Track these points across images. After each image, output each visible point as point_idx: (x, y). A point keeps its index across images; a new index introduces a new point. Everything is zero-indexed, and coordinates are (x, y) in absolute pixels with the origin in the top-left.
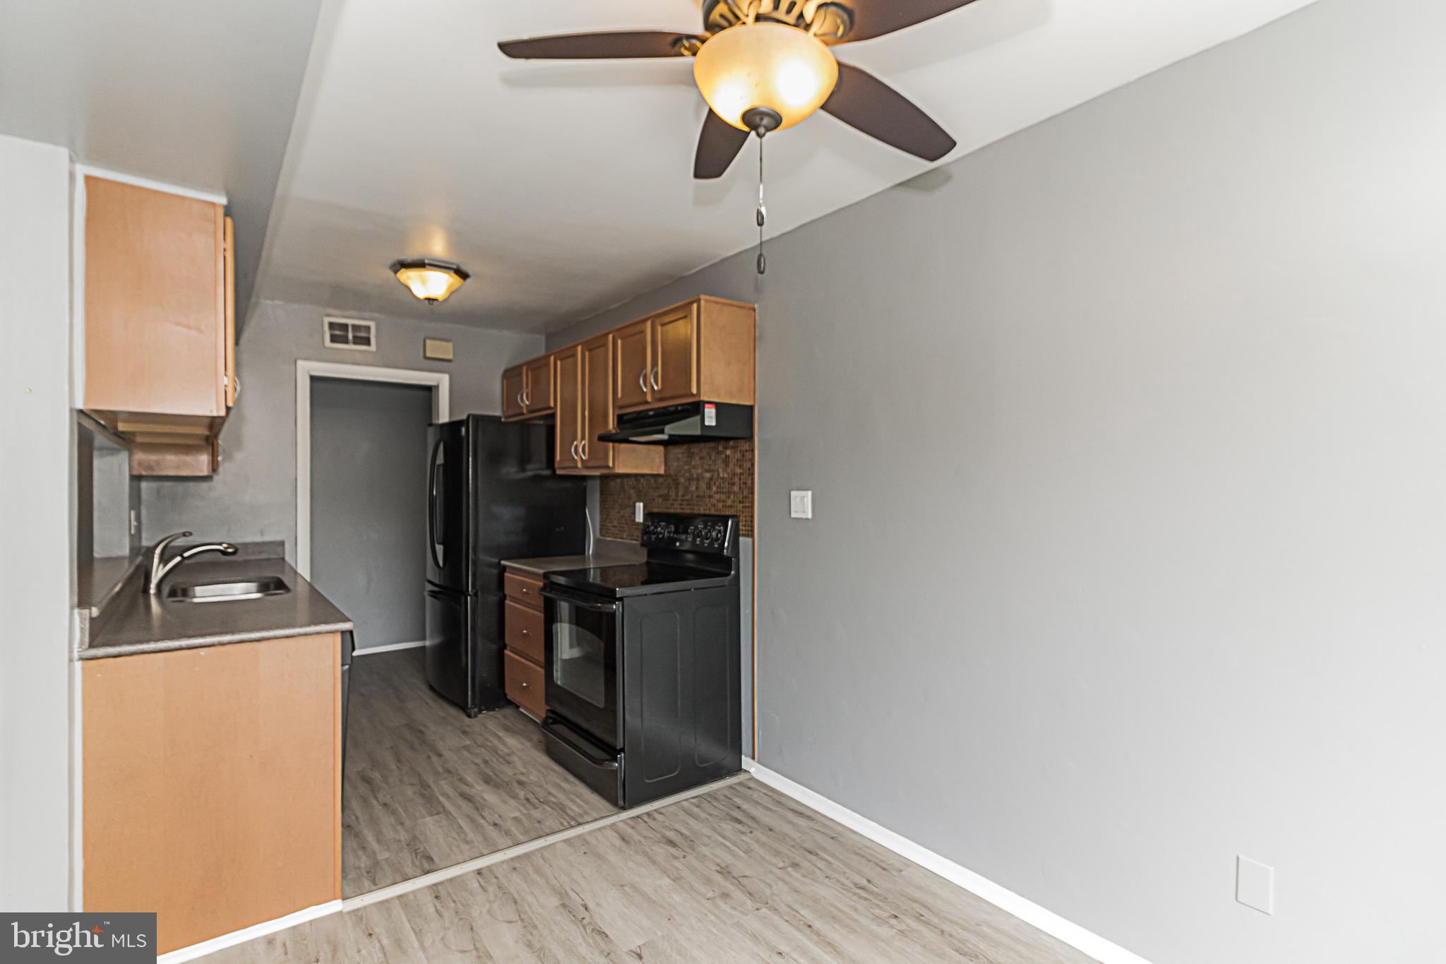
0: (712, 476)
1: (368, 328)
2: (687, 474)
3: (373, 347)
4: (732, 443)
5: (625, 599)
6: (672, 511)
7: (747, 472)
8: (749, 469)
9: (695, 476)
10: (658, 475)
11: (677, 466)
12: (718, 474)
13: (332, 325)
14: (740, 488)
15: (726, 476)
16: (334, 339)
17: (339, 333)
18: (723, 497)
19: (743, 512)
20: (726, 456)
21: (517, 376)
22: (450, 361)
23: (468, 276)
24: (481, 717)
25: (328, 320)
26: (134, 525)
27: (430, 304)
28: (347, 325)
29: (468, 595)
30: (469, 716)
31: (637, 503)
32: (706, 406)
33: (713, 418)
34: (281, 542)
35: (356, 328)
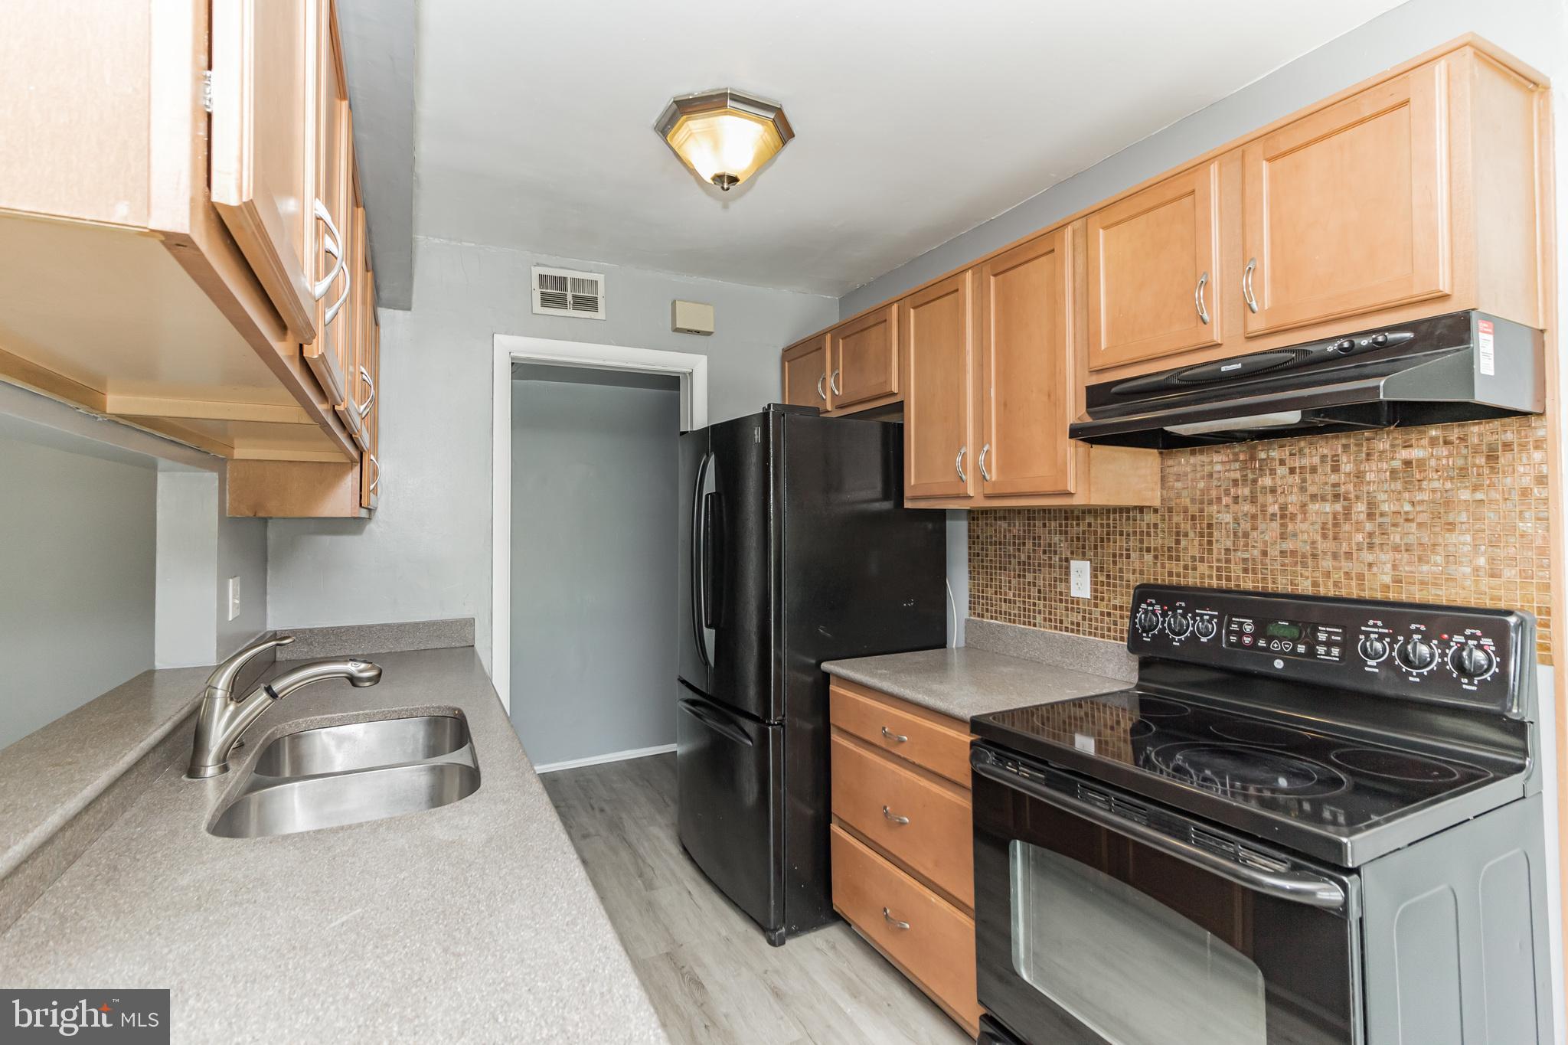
0: (1347, 509)
1: (594, 284)
3: (600, 315)
9: (1274, 509)
10: (1142, 509)
13: (543, 278)
16: (546, 300)
17: (554, 293)
20: (1407, 463)
21: (817, 350)
22: (709, 334)
23: (791, 135)
24: (791, 943)
25: (537, 271)
26: (234, 604)
27: (723, 188)
28: (564, 279)
29: (769, 724)
30: (772, 943)
31: (1072, 562)
32: (1481, 325)
33: (1491, 357)
34: (467, 621)
35: (578, 284)
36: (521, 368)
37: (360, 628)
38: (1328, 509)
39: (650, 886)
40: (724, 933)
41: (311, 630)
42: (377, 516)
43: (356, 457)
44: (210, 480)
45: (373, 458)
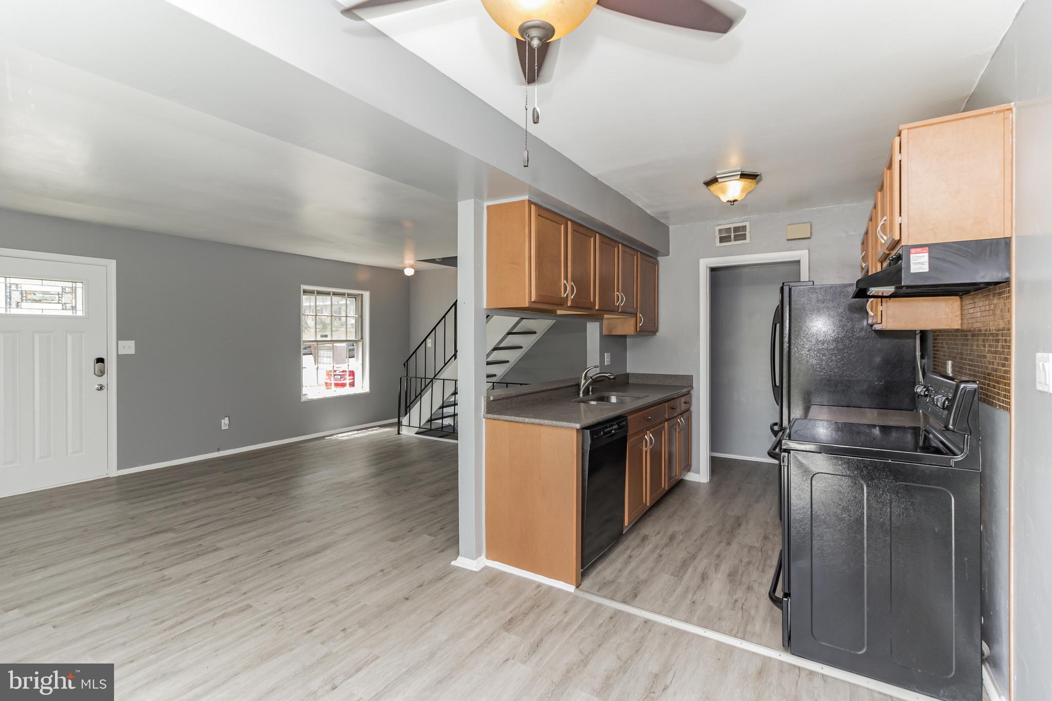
0: (986, 330)
1: (744, 228)
3: (748, 241)
4: (997, 289)
5: (792, 451)
7: (1007, 326)
8: (1008, 323)
9: (976, 331)
11: (967, 319)
12: (990, 329)
13: (720, 231)
14: (1002, 347)
16: (722, 240)
17: (725, 236)
18: (992, 357)
19: (1004, 378)
22: (808, 238)
23: (758, 176)
25: (717, 228)
26: (607, 360)
27: (732, 204)
28: (730, 228)
31: (948, 361)
32: (913, 251)
33: (925, 263)
34: (689, 376)
35: (736, 229)
36: (713, 270)
37: (653, 375)
39: (757, 502)
42: (658, 334)
43: (633, 315)
44: (597, 324)
45: (641, 315)
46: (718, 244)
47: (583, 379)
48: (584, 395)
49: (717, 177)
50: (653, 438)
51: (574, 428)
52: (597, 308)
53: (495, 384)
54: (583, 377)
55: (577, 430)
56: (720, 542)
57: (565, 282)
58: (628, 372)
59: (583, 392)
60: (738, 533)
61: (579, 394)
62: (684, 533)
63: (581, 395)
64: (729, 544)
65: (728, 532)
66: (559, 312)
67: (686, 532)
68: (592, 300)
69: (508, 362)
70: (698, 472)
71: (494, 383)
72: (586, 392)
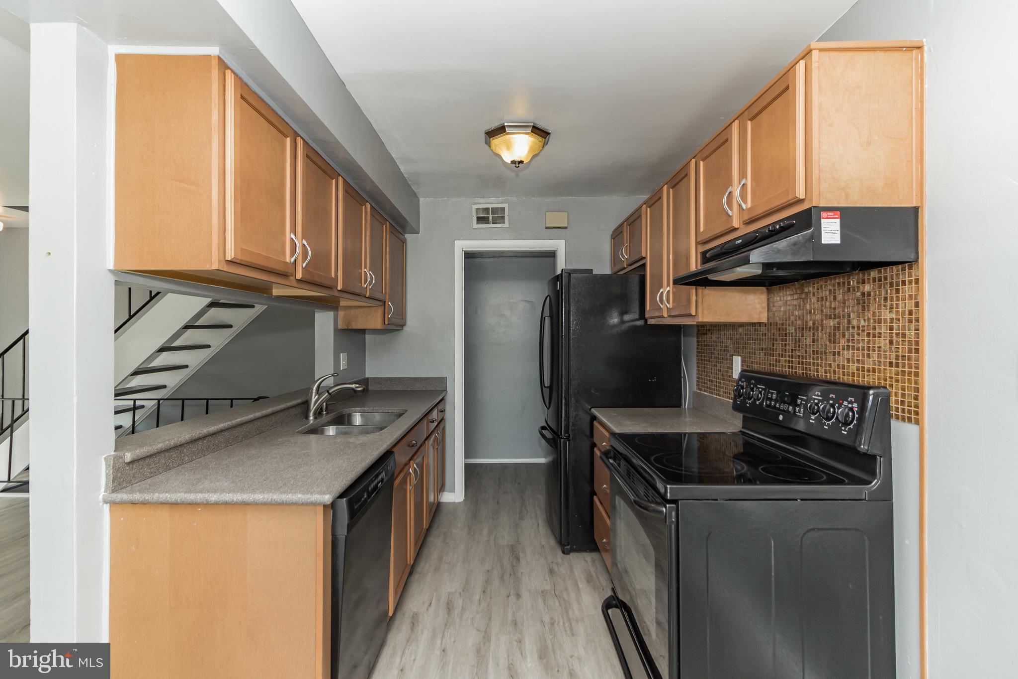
0: (839, 323)
1: (503, 209)
2: (799, 322)
3: (506, 225)
4: (874, 273)
5: (680, 502)
6: (778, 369)
7: (907, 316)
8: (910, 313)
9: (811, 324)
10: (760, 324)
11: (785, 312)
12: (849, 322)
13: (477, 210)
14: (891, 342)
15: (862, 323)
16: (480, 220)
17: (483, 217)
18: (858, 355)
19: (897, 381)
20: (863, 294)
21: (620, 233)
22: (566, 228)
23: (549, 134)
24: (573, 556)
25: (475, 207)
26: (343, 364)
27: (516, 166)
28: (488, 209)
29: (562, 438)
30: (563, 552)
31: (734, 357)
32: (824, 214)
33: (836, 232)
34: (443, 378)
35: (495, 210)
36: (469, 256)
37: (399, 378)
38: (832, 324)
39: (522, 518)
40: (543, 543)
41: (381, 378)
42: (406, 328)
43: (380, 303)
44: (330, 315)
45: (390, 303)
46: (475, 225)
47: (314, 394)
48: (315, 418)
49: (506, 124)
50: (418, 469)
51: (319, 504)
52: (339, 288)
53: (161, 402)
54: (314, 391)
55: (325, 506)
56: (508, 597)
57: (293, 236)
58: (367, 376)
59: (315, 414)
60: (522, 573)
61: (307, 417)
62: (462, 593)
63: (311, 418)
64: (518, 596)
65: (510, 574)
66: (276, 292)
67: (463, 591)
68: (333, 276)
69: (187, 366)
70: (453, 491)
71: (159, 400)
72: (319, 413)
